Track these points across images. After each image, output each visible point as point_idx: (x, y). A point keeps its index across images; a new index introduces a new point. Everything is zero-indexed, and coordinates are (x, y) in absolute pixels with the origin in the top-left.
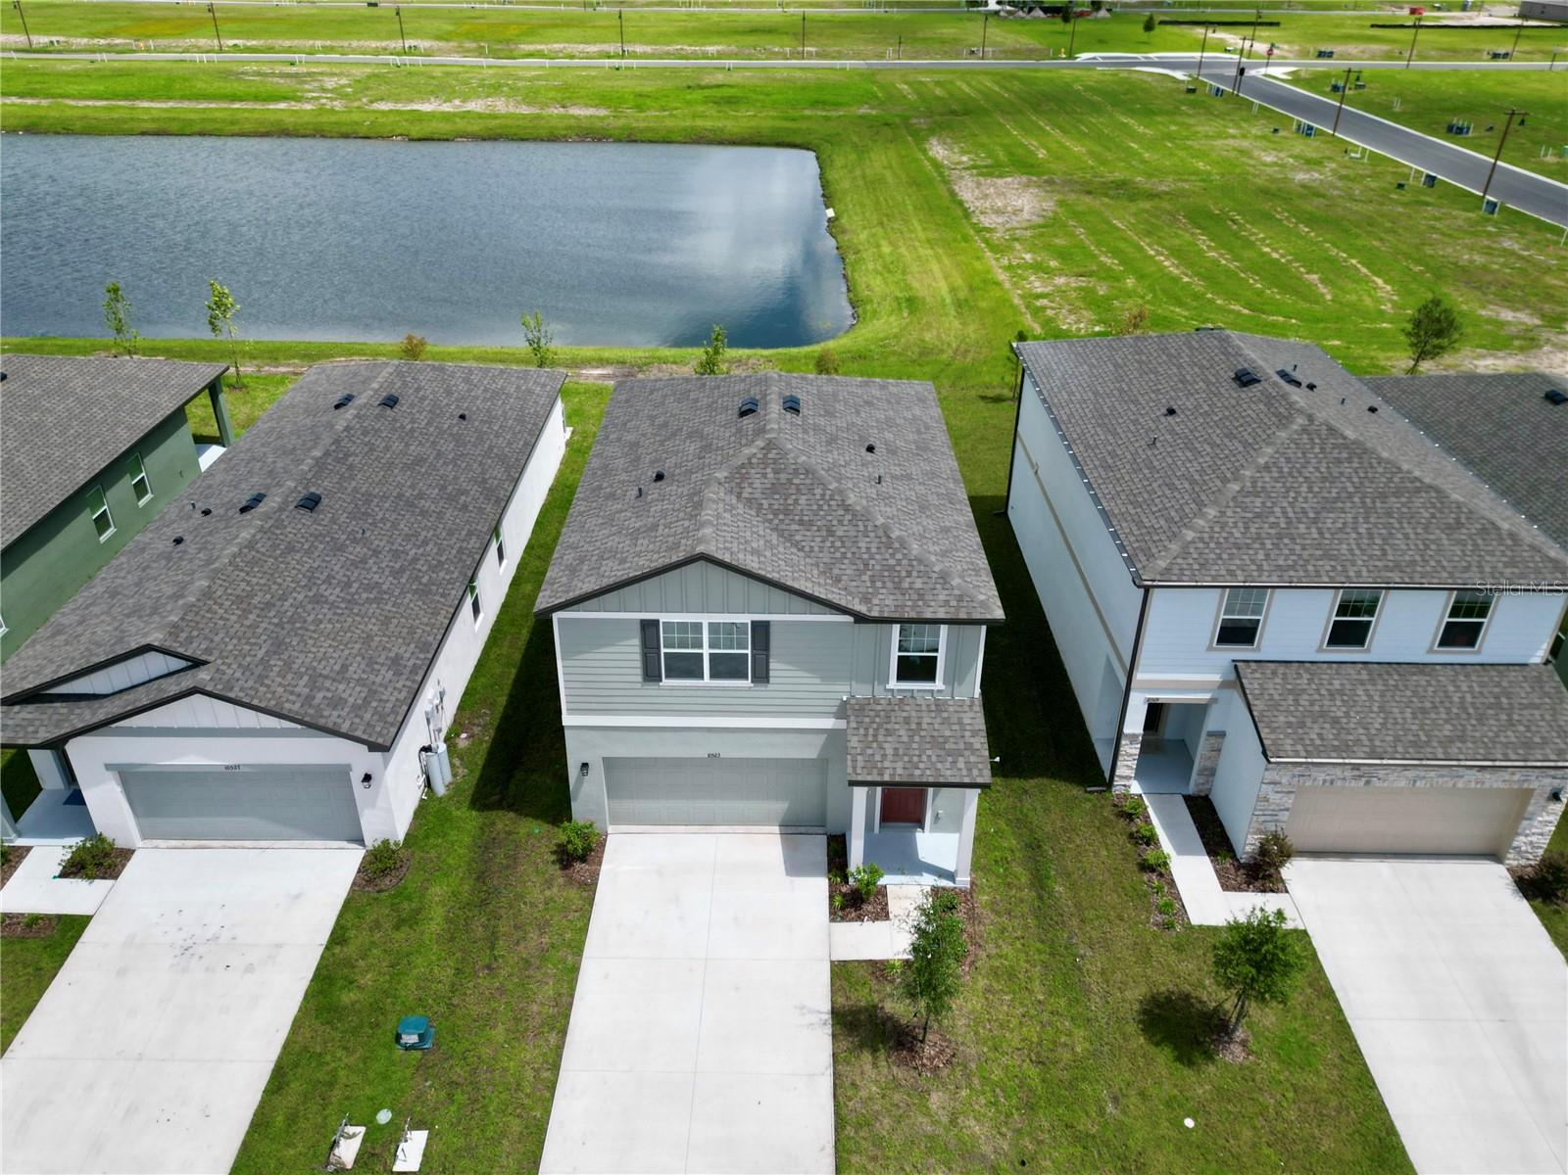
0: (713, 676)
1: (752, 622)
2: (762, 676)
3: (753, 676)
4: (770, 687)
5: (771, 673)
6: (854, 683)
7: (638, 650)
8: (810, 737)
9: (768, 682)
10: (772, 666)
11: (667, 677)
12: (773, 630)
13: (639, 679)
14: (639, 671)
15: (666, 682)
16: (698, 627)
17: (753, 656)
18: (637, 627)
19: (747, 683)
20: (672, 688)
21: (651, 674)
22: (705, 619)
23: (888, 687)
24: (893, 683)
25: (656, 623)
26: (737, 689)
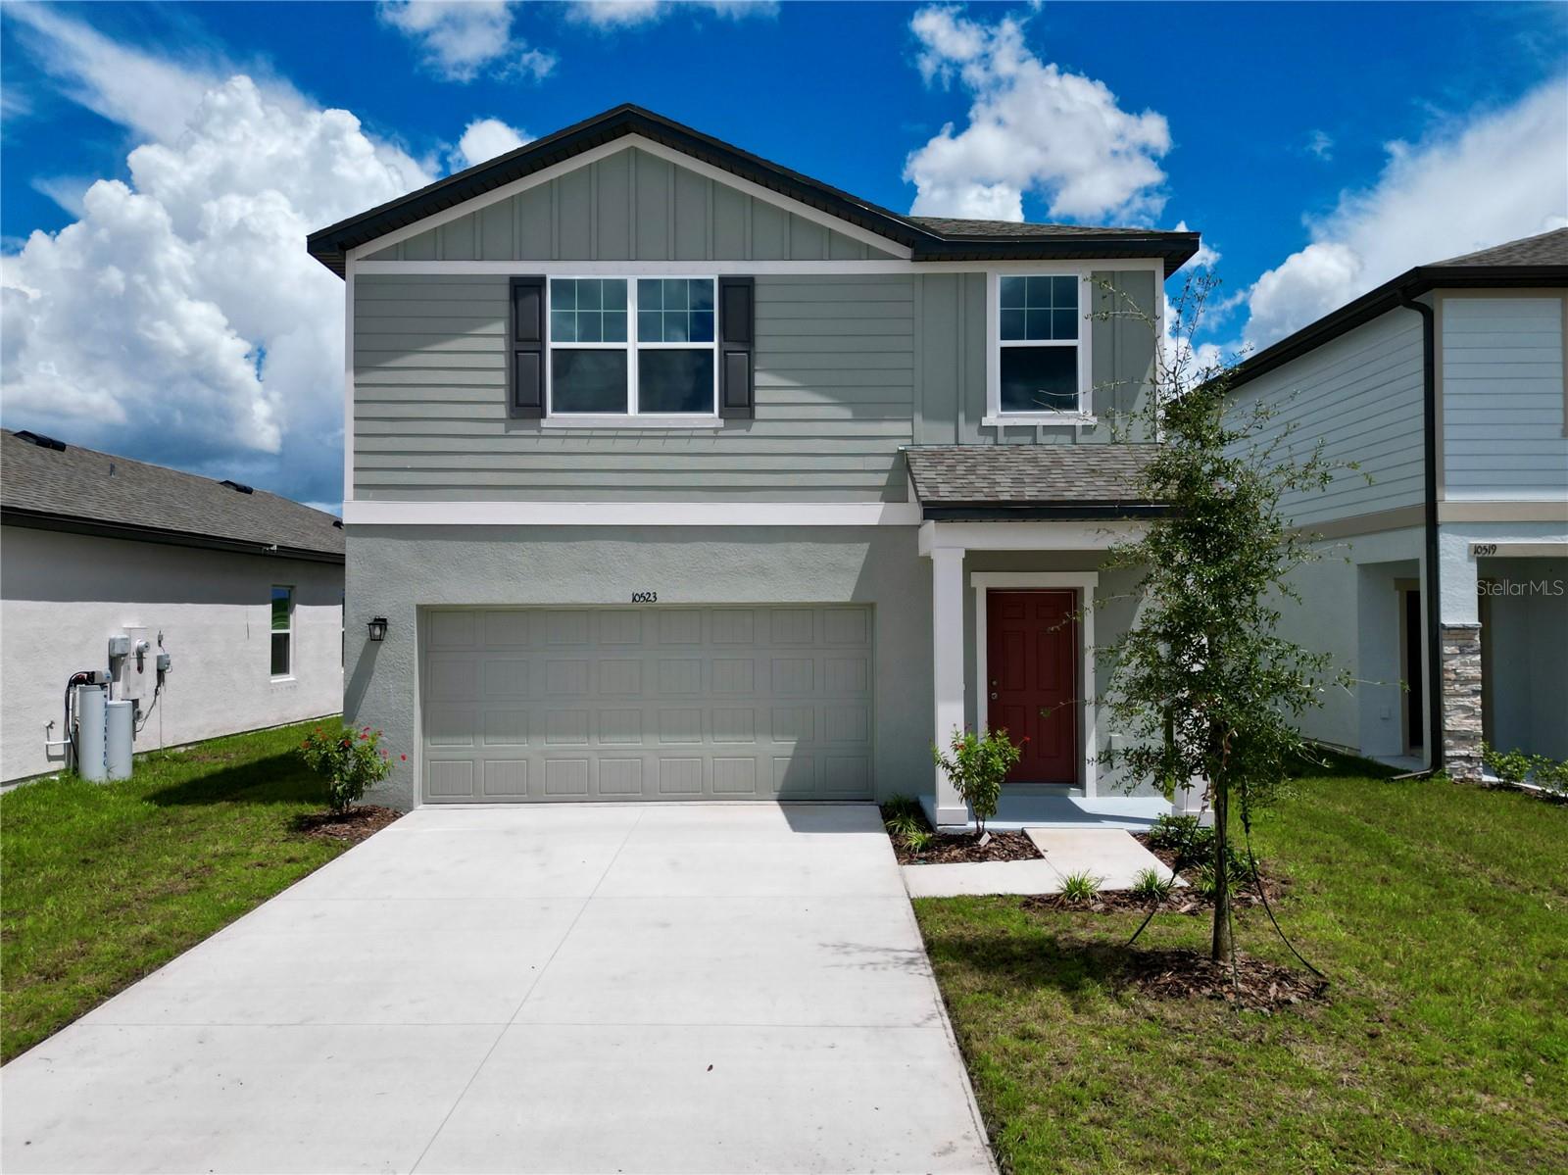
0: (645, 406)
1: (723, 280)
2: (740, 406)
3: (725, 403)
4: (757, 428)
5: (759, 396)
6: (918, 418)
7: (501, 344)
8: (837, 551)
9: (751, 416)
10: (760, 379)
11: (555, 409)
12: (761, 294)
13: (501, 412)
14: (501, 395)
15: (554, 419)
16: (619, 287)
17: (724, 354)
18: (504, 293)
19: (710, 419)
20: (566, 434)
21: (525, 404)
22: (631, 273)
23: (986, 422)
24: (996, 416)
25: (537, 284)
26: (691, 435)
